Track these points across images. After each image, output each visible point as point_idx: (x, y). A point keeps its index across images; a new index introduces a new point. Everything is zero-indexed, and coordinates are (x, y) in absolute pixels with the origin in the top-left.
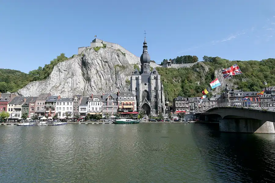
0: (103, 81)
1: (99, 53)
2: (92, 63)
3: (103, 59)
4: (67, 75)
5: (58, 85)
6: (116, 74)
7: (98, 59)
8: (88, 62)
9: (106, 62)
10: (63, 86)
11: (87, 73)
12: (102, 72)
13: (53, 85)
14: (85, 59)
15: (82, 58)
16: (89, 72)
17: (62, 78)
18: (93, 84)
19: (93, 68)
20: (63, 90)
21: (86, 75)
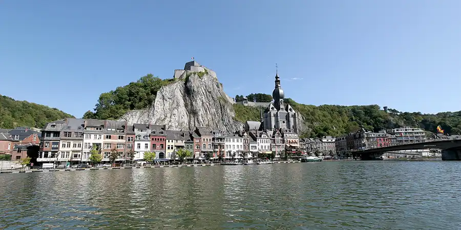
0: (210, 116)
1: (203, 80)
2: (198, 91)
3: (207, 88)
4: (172, 104)
5: (163, 117)
6: (221, 108)
7: (202, 88)
8: (193, 90)
9: (210, 92)
10: (169, 119)
11: (192, 104)
12: (208, 104)
13: (158, 117)
14: (191, 86)
15: (185, 84)
16: (194, 103)
17: (167, 108)
18: (200, 118)
19: (198, 98)
20: (170, 124)
21: (189, 107)
